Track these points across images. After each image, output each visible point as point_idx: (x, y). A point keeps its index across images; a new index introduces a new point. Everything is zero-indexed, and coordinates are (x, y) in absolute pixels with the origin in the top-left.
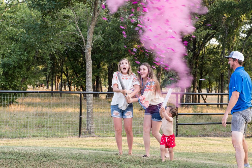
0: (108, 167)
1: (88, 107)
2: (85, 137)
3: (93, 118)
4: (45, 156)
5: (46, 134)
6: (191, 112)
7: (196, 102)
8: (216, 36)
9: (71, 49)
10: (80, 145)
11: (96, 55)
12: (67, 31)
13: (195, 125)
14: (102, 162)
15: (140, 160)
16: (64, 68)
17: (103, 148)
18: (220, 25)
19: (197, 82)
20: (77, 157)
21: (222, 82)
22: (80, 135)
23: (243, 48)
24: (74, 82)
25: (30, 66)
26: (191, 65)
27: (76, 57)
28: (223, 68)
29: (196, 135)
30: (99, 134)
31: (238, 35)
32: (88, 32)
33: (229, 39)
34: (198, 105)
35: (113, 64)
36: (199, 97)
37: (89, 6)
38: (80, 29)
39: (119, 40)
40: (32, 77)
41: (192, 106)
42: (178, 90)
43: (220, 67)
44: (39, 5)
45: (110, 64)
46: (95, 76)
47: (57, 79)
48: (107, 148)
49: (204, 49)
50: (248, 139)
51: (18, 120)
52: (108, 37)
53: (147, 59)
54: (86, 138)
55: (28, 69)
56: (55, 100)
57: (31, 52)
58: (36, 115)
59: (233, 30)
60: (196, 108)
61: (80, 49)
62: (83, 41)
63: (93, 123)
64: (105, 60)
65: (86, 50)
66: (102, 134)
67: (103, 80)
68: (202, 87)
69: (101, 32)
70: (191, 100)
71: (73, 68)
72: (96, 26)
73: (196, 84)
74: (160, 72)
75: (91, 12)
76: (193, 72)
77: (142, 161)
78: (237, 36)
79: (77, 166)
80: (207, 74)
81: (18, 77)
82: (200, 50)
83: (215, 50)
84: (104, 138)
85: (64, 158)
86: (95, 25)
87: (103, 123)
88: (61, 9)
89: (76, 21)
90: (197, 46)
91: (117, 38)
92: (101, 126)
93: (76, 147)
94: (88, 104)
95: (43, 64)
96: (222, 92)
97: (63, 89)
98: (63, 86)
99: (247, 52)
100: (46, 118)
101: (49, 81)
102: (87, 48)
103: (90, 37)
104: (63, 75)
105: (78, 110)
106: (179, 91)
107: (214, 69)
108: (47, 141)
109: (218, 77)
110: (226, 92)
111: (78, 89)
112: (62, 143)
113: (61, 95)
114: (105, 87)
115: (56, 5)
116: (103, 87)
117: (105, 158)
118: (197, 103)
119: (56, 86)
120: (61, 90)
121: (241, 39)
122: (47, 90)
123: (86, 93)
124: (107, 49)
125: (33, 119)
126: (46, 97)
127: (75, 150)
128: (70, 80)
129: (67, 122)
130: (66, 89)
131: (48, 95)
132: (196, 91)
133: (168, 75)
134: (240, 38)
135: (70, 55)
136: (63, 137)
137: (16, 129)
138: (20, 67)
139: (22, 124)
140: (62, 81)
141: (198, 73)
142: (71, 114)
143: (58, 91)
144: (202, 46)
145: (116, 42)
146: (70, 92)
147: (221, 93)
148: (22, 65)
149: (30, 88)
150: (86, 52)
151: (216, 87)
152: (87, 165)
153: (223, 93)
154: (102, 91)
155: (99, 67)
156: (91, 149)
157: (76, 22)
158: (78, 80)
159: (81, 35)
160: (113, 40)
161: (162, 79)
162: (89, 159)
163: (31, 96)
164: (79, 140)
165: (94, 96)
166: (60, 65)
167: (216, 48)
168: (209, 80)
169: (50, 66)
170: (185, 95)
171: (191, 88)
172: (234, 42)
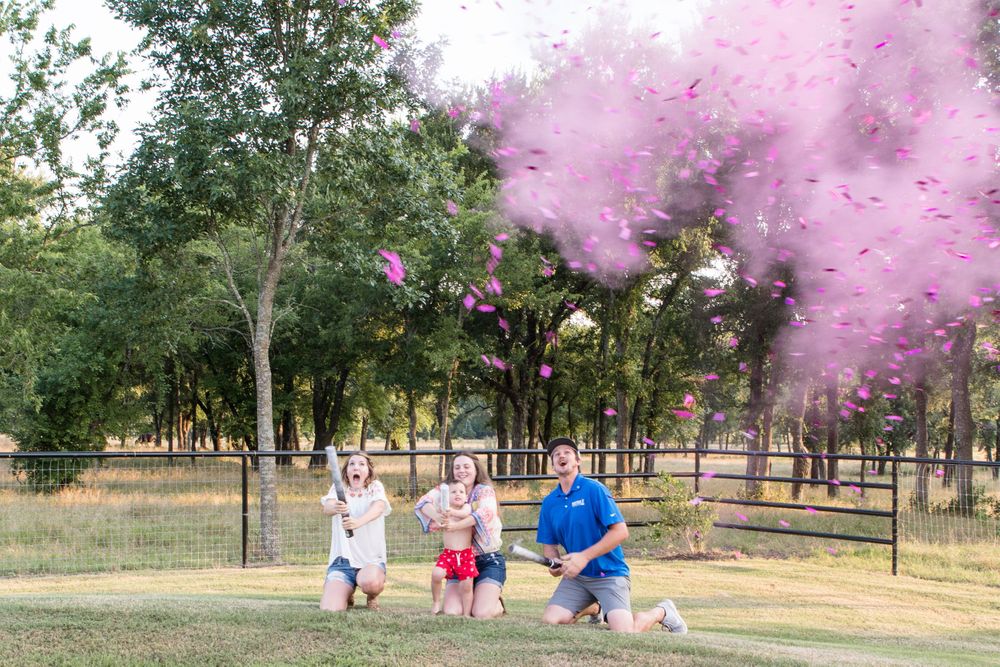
0: (317, 641)
1: (263, 490)
2: (257, 567)
3: (277, 518)
4: (155, 618)
5: (156, 562)
6: (527, 499)
7: (537, 473)
8: (584, 305)
9: (217, 343)
10: (245, 586)
11: (281, 357)
12: (206, 296)
14: (302, 629)
15: (398, 621)
16: (202, 394)
17: (304, 593)
19: (540, 422)
20: (238, 619)
21: (601, 421)
22: (244, 562)
23: (653, 336)
24: (226, 428)
25: (113, 387)
26: (524, 380)
27: (232, 363)
28: (605, 387)
30: (293, 558)
31: (640, 301)
32: (259, 300)
33: (619, 313)
34: (541, 481)
35: (325, 381)
36: (545, 459)
37: (261, 233)
38: (239, 291)
39: (339, 318)
40: (117, 416)
41: (527, 484)
42: (490, 444)
43: (596, 384)
44: (131, 230)
45: (317, 381)
46: (280, 412)
47: (183, 422)
48: (315, 593)
49: (556, 338)
50: (670, 563)
51: (84, 527)
52: (311, 310)
53: (411, 366)
54: (259, 569)
55: (107, 397)
56: (178, 474)
57: (114, 353)
58: (130, 513)
60: (536, 489)
61: (240, 343)
62: (247, 323)
63: (276, 531)
64: (306, 370)
65: (256, 344)
66: (300, 558)
67: (300, 421)
69: (294, 299)
70: (523, 469)
71: (223, 392)
72: (281, 282)
73: (538, 427)
74: (446, 398)
75: (266, 247)
76: (529, 398)
77: (404, 623)
78: (638, 305)
79: (238, 642)
80: (564, 403)
81: (82, 418)
82: (544, 341)
83: (582, 341)
84: (306, 569)
85: (204, 621)
86: (277, 280)
87: (304, 530)
88: (188, 239)
89: (228, 272)
90: (538, 332)
91: (333, 312)
92: (297, 538)
93: (234, 592)
94: (263, 483)
95: (144, 382)
96: (602, 445)
97: (198, 445)
98: (199, 439)
99: (663, 344)
100: (155, 520)
101: (164, 423)
102: (257, 339)
103: (266, 311)
104: (199, 410)
105: (239, 499)
106: (495, 447)
107: (582, 390)
108: (161, 578)
109: (591, 409)
110: (613, 446)
111: (237, 445)
112: (198, 584)
113: (193, 462)
114: (305, 438)
115: (175, 229)
116: (300, 438)
118: (540, 475)
119: (179, 438)
120: (194, 448)
121: (648, 312)
122: (157, 449)
123: (258, 455)
124: (309, 341)
125: (122, 523)
126: (155, 468)
127: (231, 601)
128: (216, 424)
129: (209, 531)
130: (207, 446)
131: (160, 462)
132: (537, 444)
133: (465, 407)
134: (646, 309)
135: (215, 360)
136: (202, 569)
137: (78, 551)
138: (86, 393)
139: (94, 538)
140: (195, 424)
141: (542, 399)
142: (222, 510)
143: (187, 451)
144: (551, 332)
145: (331, 324)
146: (217, 453)
147: (600, 447)
148: (89, 387)
149: (113, 444)
150: (255, 349)
151: (588, 435)
152: (263, 638)
153: (605, 448)
154: (298, 448)
155: (289, 388)
156: (273, 598)
157: (229, 274)
158: (235, 423)
159: (243, 306)
160: (325, 318)
161: (450, 415)
162: (269, 622)
163: (115, 465)
164: (242, 575)
165: (277, 462)
166: (188, 385)
167: (586, 336)
168: (570, 417)
169: (164, 389)
170: (509, 456)
171: (524, 438)
172: (632, 319)
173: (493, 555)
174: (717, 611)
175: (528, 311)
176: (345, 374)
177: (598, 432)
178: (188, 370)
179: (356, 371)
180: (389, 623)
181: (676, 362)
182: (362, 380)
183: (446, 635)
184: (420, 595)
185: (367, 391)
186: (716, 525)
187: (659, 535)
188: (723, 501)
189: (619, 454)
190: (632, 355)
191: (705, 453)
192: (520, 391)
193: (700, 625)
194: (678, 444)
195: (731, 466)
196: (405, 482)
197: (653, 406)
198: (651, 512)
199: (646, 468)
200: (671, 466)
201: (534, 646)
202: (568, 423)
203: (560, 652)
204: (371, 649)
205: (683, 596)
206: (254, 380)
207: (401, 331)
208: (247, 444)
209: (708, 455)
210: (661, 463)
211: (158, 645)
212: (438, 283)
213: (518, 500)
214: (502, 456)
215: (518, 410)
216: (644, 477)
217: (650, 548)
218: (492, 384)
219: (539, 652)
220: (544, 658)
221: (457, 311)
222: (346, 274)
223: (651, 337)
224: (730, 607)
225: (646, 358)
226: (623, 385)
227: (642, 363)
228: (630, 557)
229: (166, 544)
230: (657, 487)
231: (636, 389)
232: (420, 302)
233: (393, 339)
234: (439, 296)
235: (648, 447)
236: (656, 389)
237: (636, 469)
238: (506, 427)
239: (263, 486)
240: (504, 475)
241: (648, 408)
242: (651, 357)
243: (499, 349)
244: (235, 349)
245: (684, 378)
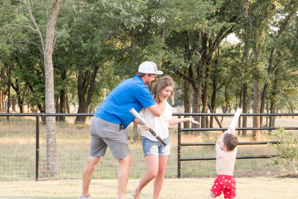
1: (48, 135)
2: (44, 180)
3: (56, 152)
6: (201, 142)
7: (207, 127)
8: (235, 30)
9: (22, 50)
10: (37, 192)
11: (59, 59)
12: (16, 23)
13: (206, 161)
16: (13, 80)
17: (71, 195)
18: (241, 14)
19: (209, 97)
21: (244, 97)
22: (37, 177)
23: (274, 48)
24: (27, 99)
26: (200, 73)
27: (31, 63)
28: (246, 77)
29: (207, 175)
30: (65, 175)
31: (267, 28)
32: (47, 25)
33: (255, 35)
34: (209, 131)
35: (85, 73)
36: (211, 119)
38: (36, 21)
39: (93, 37)
41: (201, 133)
42: (180, 110)
43: (241, 76)
45: (80, 73)
46: (59, 90)
47: (2, 96)
49: (218, 49)
50: (283, 179)
52: (77, 32)
53: (134, 64)
54: (45, 182)
59: (261, 20)
61: (36, 50)
62: (40, 39)
63: (56, 159)
64: (74, 66)
65: (45, 51)
66: (69, 176)
67: (70, 96)
68: (216, 105)
69: (67, 25)
71: (26, 78)
72: (60, 16)
73: (208, 100)
76: (203, 84)
78: (266, 30)
80: (223, 86)
82: (212, 50)
83: (234, 51)
84: (73, 182)
86: (58, 15)
87: (71, 159)
89: (29, 9)
90: (208, 45)
91: (90, 33)
92: (68, 163)
93: (31, 195)
94: (48, 132)
96: (245, 111)
97: (11, 109)
98: (12, 106)
99: (280, 53)
102: (46, 48)
103: (51, 32)
104: (11, 89)
105: (34, 140)
106: (183, 112)
107: (233, 79)
109: (239, 90)
110: (251, 111)
111: (33, 109)
112: (10, 190)
113: (8, 119)
114: (73, 106)
116: (70, 106)
118: (209, 128)
120: (8, 111)
121: (271, 34)
123: (45, 116)
124: (76, 50)
128: (21, 97)
129: (17, 159)
130: (16, 110)
132: (207, 110)
134: (270, 33)
135: (21, 61)
136: (12, 181)
140: (9, 97)
141: (210, 84)
142: (24, 147)
143: (4, 112)
144: (215, 45)
145: (89, 40)
146: (22, 114)
147: (243, 113)
150: (45, 54)
151: (236, 105)
153: (246, 113)
154: (68, 111)
155: (64, 77)
157: (30, 11)
158: (32, 97)
159: (38, 29)
160: (85, 37)
164: (35, 185)
165: (57, 120)
166: (6, 74)
167: (236, 48)
168: (226, 94)
171: (200, 106)
172: (262, 38)
175: (202, 33)
176: (97, 68)
177: (242, 103)
179: (102, 68)
181: (287, 63)
182: (106, 72)
185: (109, 79)
187: (277, 163)
189: (255, 116)
190: (262, 59)
192: (197, 79)
194: (288, 111)
196: (131, 131)
197: (274, 89)
198: (273, 150)
199: (270, 124)
200: (284, 123)
202: (225, 98)
206: (44, 72)
207: (129, 44)
208: (39, 109)
210: (279, 122)
212: (150, 17)
213: (196, 142)
215: (196, 90)
216: (269, 129)
217: (272, 171)
218: (181, 75)
221: (161, 33)
222: (97, 11)
223: (273, 49)
225: (270, 61)
226: (257, 77)
227: (268, 64)
228: (260, 176)
230: (276, 135)
231: (264, 78)
232: (140, 27)
233: (124, 49)
234: (151, 24)
235: (271, 112)
236: (276, 79)
237: (264, 125)
238: (189, 100)
239: (48, 133)
240: (188, 128)
241: (271, 90)
242: (273, 60)
243: (185, 55)
244: (33, 54)
245: (292, 72)
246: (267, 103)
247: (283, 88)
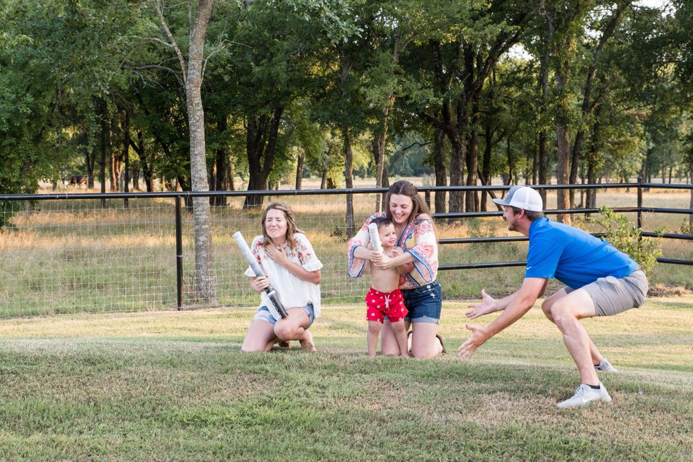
0: (254, 383)
1: (197, 231)
2: (192, 309)
3: (211, 259)
4: (90, 361)
5: (90, 306)
6: (466, 237)
7: (476, 210)
8: (523, 38)
9: (148, 82)
10: (181, 329)
11: (213, 96)
12: (137, 35)
13: (476, 269)
14: (239, 371)
15: (336, 362)
18: (532, 10)
19: (479, 158)
20: (173, 362)
21: (541, 156)
22: (179, 304)
23: (594, 68)
24: (159, 168)
25: (44, 128)
26: (462, 115)
27: (164, 103)
28: (544, 121)
29: (477, 294)
30: (229, 299)
31: (581, 32)
32: (190, 37)
33: (558, 45)
34: (481, 218)
35: (259, 119)
36: (484, 196)
38: (170, 29)
39: (272, 55)
40: (48, 158)
41: (466, 222)
42: (428, 182)
43: (535, 119)
45: (251, 119)
46: (214, 151)
47: (115, 163)
49: (494, 73)
51: (17, 270)
52: (243, 47)
53: (346, 103)
54: (194, 311)
55: (38, 138)
56: (112, 216)
57: (43, 94)
58: (63, 256)
59: (568, 20)
60: (476, 226)
61: (172, 82)
62: (178, 61)
63: (211, 272)
64: (239, 109)
65: (188, 82)
66: (236, 300)
67: (234, 161)
68: (492, 171)
69: (226, 36)
70: (462, 207)
71: (155, 132)
72: (212, 19)
73: (477, 164)
74: (383, 135)
76: (467, 134)
77: (342, 364)
78: (578, 37)
79: (174, 385)
80: (503, 138)
81: (12, 160)
82: (483, 75)
83: (521, 75)
84: (242, 311)
85: (139, 364)
86: (209, 17)
87: (239, 271)
89: (159, 9)
90: (475, 66)
91: (266, 49)
92: (233, 279)
93: (169, 335)
94: (198, 224)
95: (75, 123)
96: (542, 181)
97: (131, 186)
98: (132, 180)
99: (604, 76)
100: (89, 262)
101: (96, 165)
102: (189, 77)
103: (197, 48)
104: (131, 150)
105: (173, 240)
106: (433, 184)
107: (521, 125)
108: (95, 322)
109: (531, 144)
110: (554, 181)
111: (170, 185)
112: (133, 327)
113: (126, 204)
114: (239, 178)
116: (234, 178)
117: (246, 360)
118: (480, 212)
119: (112, 180)
120: (127, 189)
121: (588, 44)
122: (90, 191)
123: (192, 196)
124: (242, 80)
125: (55, 266)
126: (87, 210)
127: (166, 343)
128: (148, 165)
129: (143, 273)
130: (140, 186)
131: (93, 203)
132: (476, 181)
133: (402, 144)
134: (585, 41)
135: (147, 99)
136: (136, 311)
137: (11, 295)
138: (16, 134)
139: (26, 282)
140: (127, 165)
141: (480, 135)
142: (155, 252)
143: (119, 192)
144: (489, 66)
145: (264, 61)
146: (150, 194)
147: (540, 183)
148: (20, 129)
149: (44, 187)
150: (187, 88)
151: (527, 171)
152: (200, 380)
153: (545, 184)
154: (232, 188)
155: (222, 127)
156: (208, 340)
157: (159, 12)
158: (168, 163)
159: (174, 44)
160: (258, 55)
161: (387, 153)
162: (205, 364)
163: (47, 207)
164: (177, 318)
165: (211, 203)
166: (120, 125)
167: (525, 70)
168: (509, 152)
169: (95, 129)
170: (448, 194)
171: (463, 175)
172: (572, 51)
173: (429, 287)
174: (661, 348)
175: (465, 45)
176: (280, 111)
177: (538, 167)
178: (120, 109)
179: (290, 109)
180: (327, 364)
181: (618, 95)
182: (297, 117)
183: (386, 375)
184: (358, 336)
185: (302, 129)
186: (660, 261)
188: (666, 236)
189: (560, 190)
190: (572, 89)
191: (648, 187)
192: (457, 126)
193: (645, 363)
194: (620, 179)
195: (675, 200)
196: (341, 221)
197: (594, 140)
199: (588, 203)
200: (613, 201)
201: (474, 385)
202: (507, 159)
203: (501, 391)
204: (309, 390)
205: (626, 333)
206: (187, 119)
207: (336, 68)
208: (181, 185)
209: (651, 190)
210: (603, 198)
211: (92, 389)
212: (373, 18)
213: (458, 238)
214: (440, 193)
215: (456, 146)
216: (585, 212)
218: (429, 120)
219: (480, 392)
220: (485, 397)
221: (392, 46)
222: (279, 9)
223: (592, 69)
224: (676, 343)
225: (587, 91)
226: (563, 119)
227: (582, 97)
229: (100, 287)
230: (599, 223)
231: (576, 123)
232: (355, 37)
233: (328, 76)
234: (374, 31)
235: (589, 182)
236: (597, 122)
237: (577, 205)
238: (444, 163)
239: (197, 227)
240: (442, 212)
241: (589, 143)
242: (592, 90)
243: (435, 84)
244: (167, 88)
245: (625, 111)
246: (582, 167)
247: (610, 140)
